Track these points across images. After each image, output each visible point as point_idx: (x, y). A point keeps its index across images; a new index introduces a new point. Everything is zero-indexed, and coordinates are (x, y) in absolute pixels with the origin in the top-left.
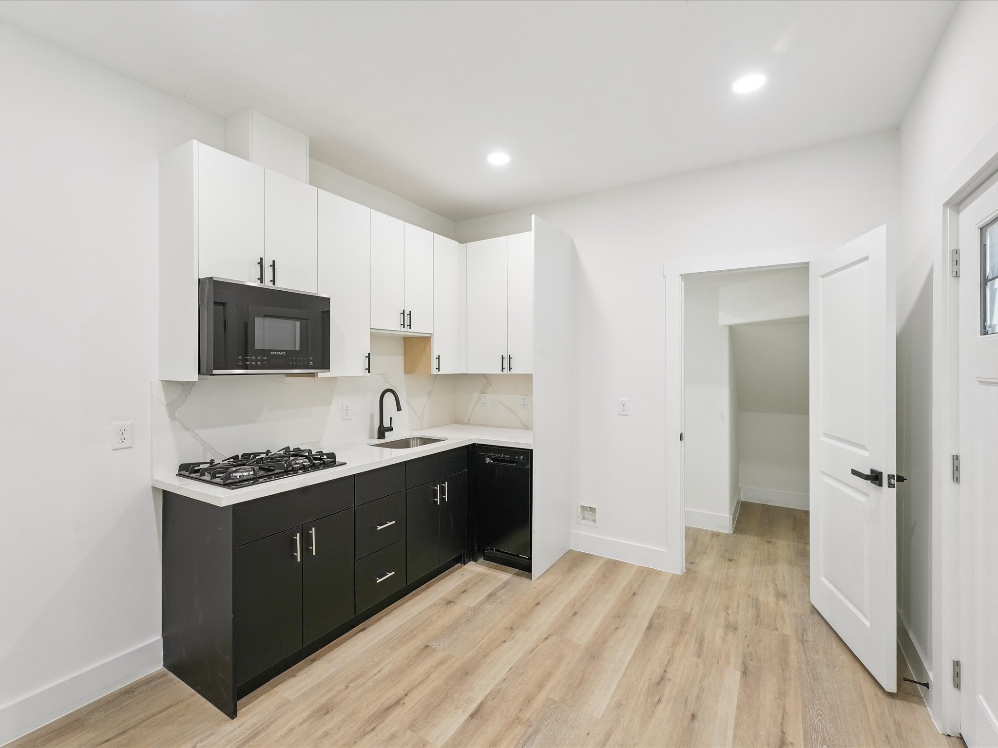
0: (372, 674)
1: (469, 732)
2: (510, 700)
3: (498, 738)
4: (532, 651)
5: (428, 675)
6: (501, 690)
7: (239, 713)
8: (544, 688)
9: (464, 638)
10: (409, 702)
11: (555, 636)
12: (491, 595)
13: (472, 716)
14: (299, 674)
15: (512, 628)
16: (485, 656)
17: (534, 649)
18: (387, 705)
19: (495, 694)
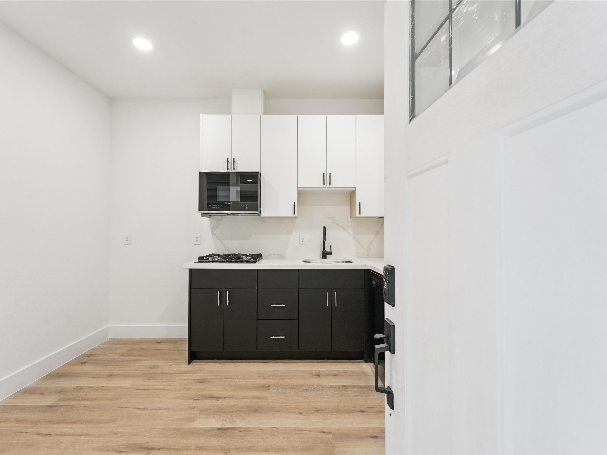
0: (234, 381)
1: (208, 433)
2: (244, 440)
3: (208, 448)
4: (301, 430)
5: (246, 398)
6: (250, 431)
7: (191, 364)
8: (268, 452)
9: (288, 396)
10: (221, 402)
11: (332, 436)
12: (345, 387)
13: (221, 429)
14: (222, 364)
15: (318, 411)
16: (278, 411)
17: (304, 431)
18: (215, 396)
19: (248, 430)
